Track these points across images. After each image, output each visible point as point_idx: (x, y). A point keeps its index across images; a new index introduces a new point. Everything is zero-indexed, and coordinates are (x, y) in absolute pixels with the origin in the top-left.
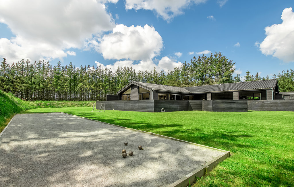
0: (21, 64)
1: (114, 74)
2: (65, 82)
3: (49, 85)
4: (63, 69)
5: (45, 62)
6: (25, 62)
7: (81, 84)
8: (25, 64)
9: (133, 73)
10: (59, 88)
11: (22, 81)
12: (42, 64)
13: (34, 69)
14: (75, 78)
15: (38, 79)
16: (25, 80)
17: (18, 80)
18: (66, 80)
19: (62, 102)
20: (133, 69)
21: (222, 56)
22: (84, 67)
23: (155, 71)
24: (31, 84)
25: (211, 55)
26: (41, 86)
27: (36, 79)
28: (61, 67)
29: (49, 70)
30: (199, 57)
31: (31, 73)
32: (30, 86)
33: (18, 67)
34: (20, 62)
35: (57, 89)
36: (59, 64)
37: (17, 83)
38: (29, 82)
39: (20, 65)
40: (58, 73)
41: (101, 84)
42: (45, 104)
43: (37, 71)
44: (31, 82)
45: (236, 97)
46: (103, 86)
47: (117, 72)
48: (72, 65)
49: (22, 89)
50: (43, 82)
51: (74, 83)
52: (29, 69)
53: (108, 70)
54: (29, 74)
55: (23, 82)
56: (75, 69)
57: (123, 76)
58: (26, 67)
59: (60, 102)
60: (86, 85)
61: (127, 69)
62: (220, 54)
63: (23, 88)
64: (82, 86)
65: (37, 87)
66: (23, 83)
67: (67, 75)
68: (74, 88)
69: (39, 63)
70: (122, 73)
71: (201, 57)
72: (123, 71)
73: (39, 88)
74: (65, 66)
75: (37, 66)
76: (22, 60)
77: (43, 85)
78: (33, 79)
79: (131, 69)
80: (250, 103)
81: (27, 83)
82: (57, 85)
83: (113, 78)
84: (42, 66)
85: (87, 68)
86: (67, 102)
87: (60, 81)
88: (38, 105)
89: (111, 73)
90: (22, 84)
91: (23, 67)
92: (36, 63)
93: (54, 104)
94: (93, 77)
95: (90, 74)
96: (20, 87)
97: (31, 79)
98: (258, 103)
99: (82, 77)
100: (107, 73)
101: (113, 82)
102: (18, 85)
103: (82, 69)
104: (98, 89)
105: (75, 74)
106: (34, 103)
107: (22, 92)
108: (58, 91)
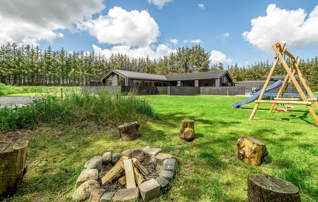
0: (7, 48)
1: (108, 61)
2: (57, 68)
3: (40, 70)
4: (54, 54)
5: (34, 46)
6: (11, 45)
7: (73, 70)
8: (11, 48)
9: (127, 60)
10: (50, 73)
11: (9, 65)
12: (31, 48)
13: (22, 54)
14: (67, 63)
15: (26, 64)
16: (12, 65)
17: (4, 64)
18: (58, 66)
19: (51, 87)
20: (126, 56)
21: (201, 48)
22: (77, 52)
23: (148, 58)
24: (18, 69)
25: (192, 47)
26: (31, 71)
27: (24, 63)
28: (52, 52)
29: (39, 55)
30: (183, 48)
31: (19, 57)
32: (18, 70)
33: (3, 50)
34: (5, 46)
35: (48, 73)
36: (50, 49)
37: (3, 67)
38: (17, 67)
39: (5, 48)
40: (49, 58)
41: (94, 70)
42: (33, 89)
43: (25, 56)
44: (19, 66)
45: (197, 85)
46: (96, 72)
47: (111, 59)
48: (64, 50)
49: (9, 74)
50: (32, 67)
51: (67, 69)
52: (16, 53)
53: (102, 57)
54: (17, 58)
55: (9, 67)
56: (67, 54)
57: (117, 62)
58: (13, 51)
59: (49, 88)
60: (79, 71)
61: (121, 56)
62: (199, 46)
63: (10, 72)
64: (75, 72)
65: (26, 72)
66: (11, 67)
67: (58, 61)
68: (67, 73)
69: (27, 47)
70: (116, 60)
71: (185, 49)
72: (117, 58)
73: (29, 73)
74: (56, 51)
75: (25, 50)
76: (8, 44)
77: (33, 70)
78: (21, 64)
79: (124, 56)
80: (203, 89)
81: (15, 68)
82: (48, 70)
83: (107, 64)
84: (30, 51)
85: (80, 54)
86: (56, 87)
87: (51, 66)
88: (25, 90)
89: (105, 60)
90: (9, 68)
91: (9, 51)
92: (24, 47)
93: (42, 89)
94: (86, 62)
95: (83, 60)
96: (7, 71)
97: (19, 63)
98: (207, 89)
99: (75, 62)
100: (101, 59)
101: (107, 69)
102: (4, 70)
103: (75, 54)
104: (91, 75)
105: (67, 59)
106: (21, 88)
107: (9, 77)
108: (48, 76)
